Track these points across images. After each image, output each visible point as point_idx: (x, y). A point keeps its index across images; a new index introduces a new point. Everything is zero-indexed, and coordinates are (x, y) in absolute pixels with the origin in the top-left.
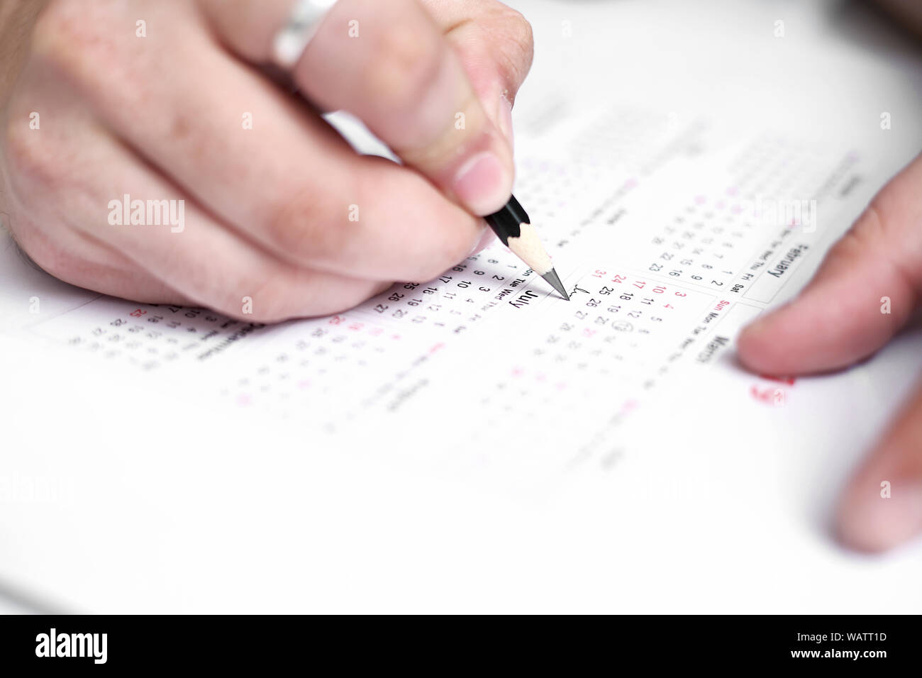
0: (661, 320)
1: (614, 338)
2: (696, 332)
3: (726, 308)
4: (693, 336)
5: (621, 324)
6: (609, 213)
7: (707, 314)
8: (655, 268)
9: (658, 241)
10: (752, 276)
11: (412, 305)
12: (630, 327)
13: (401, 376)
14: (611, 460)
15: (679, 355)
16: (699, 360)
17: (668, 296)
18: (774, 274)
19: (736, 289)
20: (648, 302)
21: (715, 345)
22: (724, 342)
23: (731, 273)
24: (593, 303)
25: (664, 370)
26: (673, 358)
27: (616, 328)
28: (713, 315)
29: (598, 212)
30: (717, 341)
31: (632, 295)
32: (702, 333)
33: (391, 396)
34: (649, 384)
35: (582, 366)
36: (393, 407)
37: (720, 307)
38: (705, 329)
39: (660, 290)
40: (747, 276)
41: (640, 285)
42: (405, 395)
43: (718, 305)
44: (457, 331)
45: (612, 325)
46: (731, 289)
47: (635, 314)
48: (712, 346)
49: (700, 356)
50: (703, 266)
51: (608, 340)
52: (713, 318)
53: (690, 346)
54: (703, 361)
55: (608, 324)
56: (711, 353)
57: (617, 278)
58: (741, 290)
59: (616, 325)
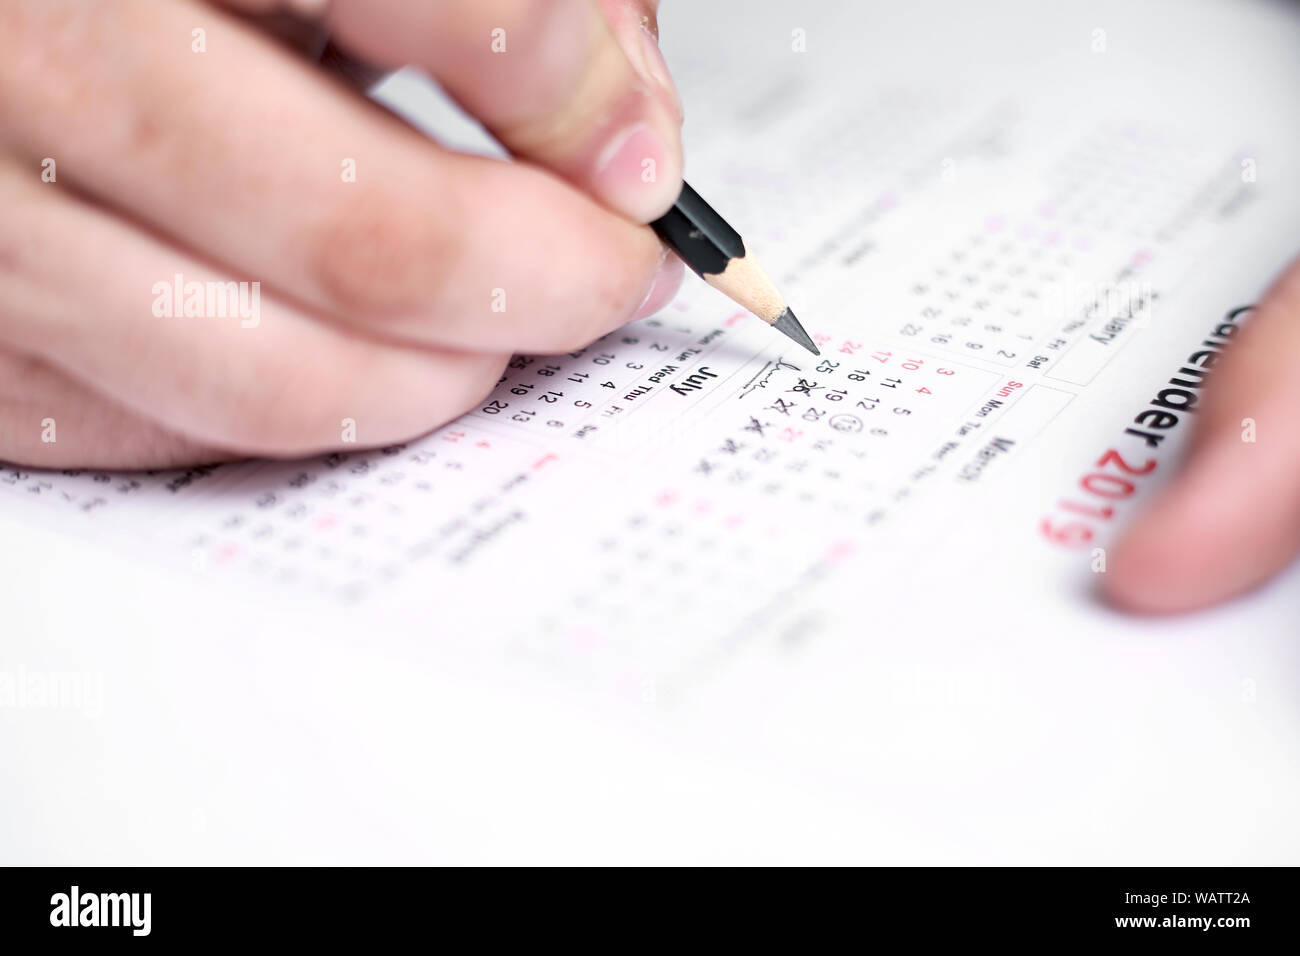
0: (909, 412)
1: (830, 442)
2: (963, 432)
3: (1016, 393)
4: (956, 438)
5: (844, 420)
6: (848, 247)
7: (984, 403)
8: (910, 330)
9: (920, 289)
10: (1064, 342)
11: (517, 393)
12: (857, 426)
13: (480, 507)
14: (797, 634)
15: (932, 469)
16: (962, 477)
17: (925, 376)
18: (1100, 339)
19: (1035, 364)
20: (891, 384)
21: (991, 452)
22: (1005, 446)
23: (1030, 338)
24: (804, 387)
25: (904, 493)
26: (919, 475)
27: (835, 427)
28: (994, 404)
29: (830, 247)
30: (996, 445)
31: (868, 373)
32: (973, 433)
33: (460, 539)
34: (875, 517)
35: (772, 488)
36: (459, 557)
37: (1006, 392)
38: (977, 426)
39: (914, 366)
40: (1055, 343)
41: (883, 357)
42: (481, 537)
43: (1004, 389)
44: (581, 434)
45: (830, 422)
46: (1028, 362)
47: (868, 404)
48: (987, 453)
49: (965, 470)
50: (987, 328)
51: (819, 446)
52: (994, 409)
53: (950, 454)
54: (969, 478)
55: (824, 419)
56: (984, 464)
57: (848, 347)
58: (1043, 365)
59: (834, 422)
